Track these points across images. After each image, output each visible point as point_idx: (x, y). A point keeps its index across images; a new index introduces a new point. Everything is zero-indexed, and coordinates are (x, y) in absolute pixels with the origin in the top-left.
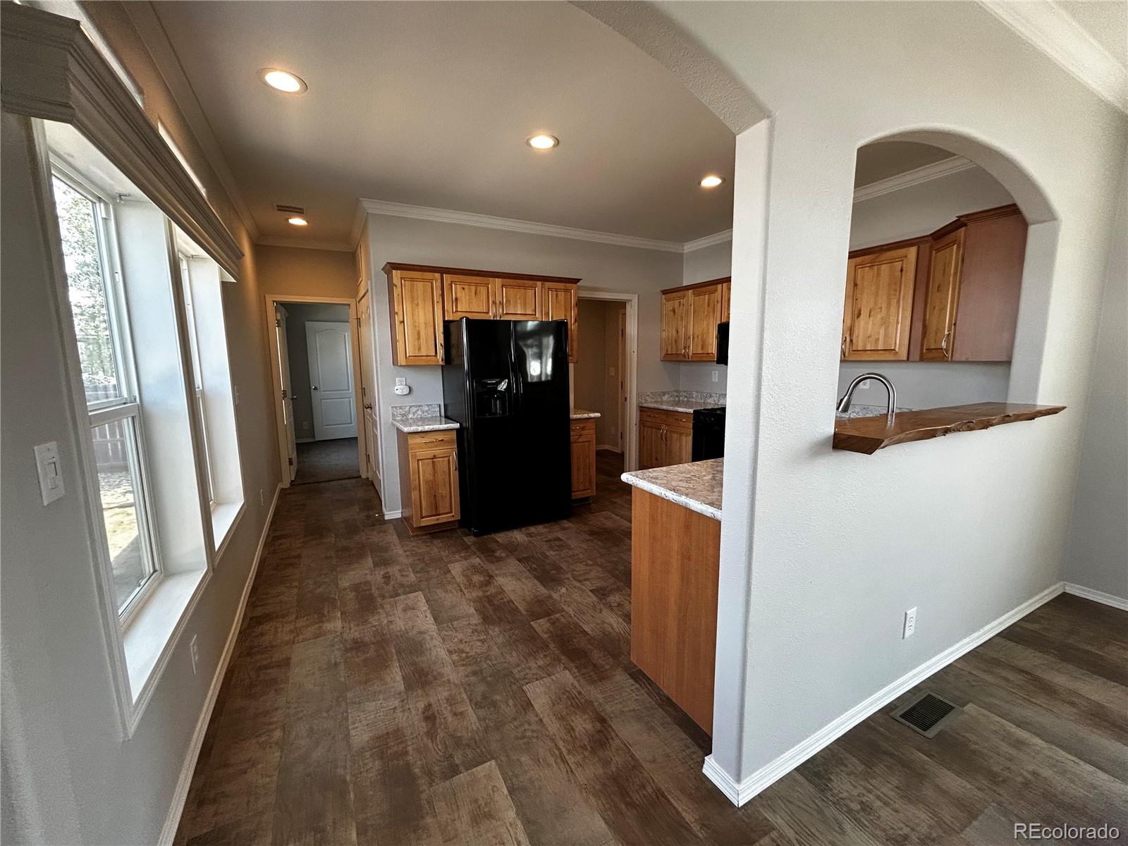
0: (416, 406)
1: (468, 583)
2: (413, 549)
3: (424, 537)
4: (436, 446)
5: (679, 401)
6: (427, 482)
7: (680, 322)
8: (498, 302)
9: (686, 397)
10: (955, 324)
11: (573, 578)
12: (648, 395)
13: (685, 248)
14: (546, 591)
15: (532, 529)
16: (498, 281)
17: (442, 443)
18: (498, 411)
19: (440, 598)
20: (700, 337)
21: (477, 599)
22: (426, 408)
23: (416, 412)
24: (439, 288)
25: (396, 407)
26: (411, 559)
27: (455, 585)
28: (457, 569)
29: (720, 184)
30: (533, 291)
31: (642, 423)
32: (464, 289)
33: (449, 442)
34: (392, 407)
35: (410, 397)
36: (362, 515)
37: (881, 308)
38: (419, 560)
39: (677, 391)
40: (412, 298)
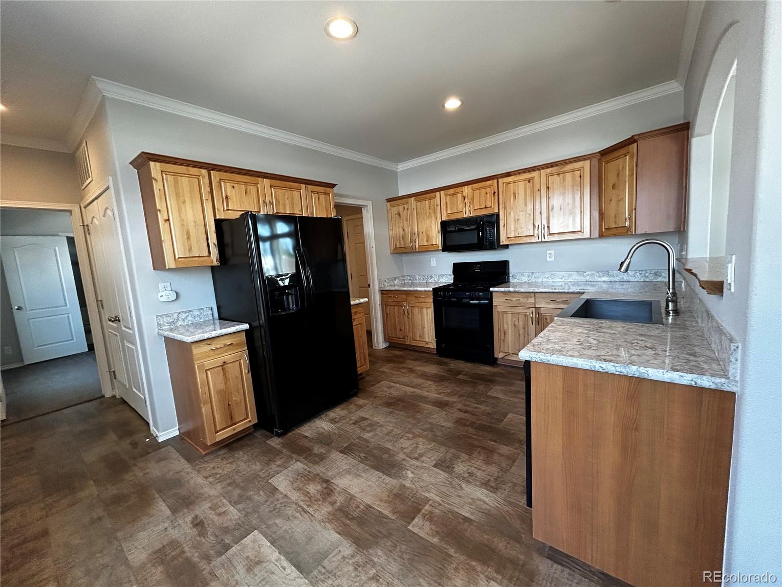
0: (186, 312)
1: (307, 499)
2: (214, 471)
3: (221, 452)
4: (226, 351)
5: (405, 283)
6: (219, 392)
7: (405, 222)
8: (268, 202)
9: (410, 280)
10: (635, 209)
11: (407, 456)
12: (385, 281)
13: (399, 167)
14: (395, 481)
15: (332, 414)
16: (267, 182)
17: (231, 347)
18: (291, 306)
19: (286, 531)
20: (424, 233)
21: (331, 517)
22: (197, 313)
23: (186, 318)
24: (207, 185)
25: (161, 316)
26: (219, 487)
27: (294, 506)
28: (282, 482)
29: (461, 106)
30: (299, 193)
31: (384, 304)
32: (233, 187)
33: (238, 345)
34: (157, 316)
35: (177, 302)
36: (126, 444)
37: (568, 203)
38: (229, 485)
39: (403, 276)
40: (178, 195)
